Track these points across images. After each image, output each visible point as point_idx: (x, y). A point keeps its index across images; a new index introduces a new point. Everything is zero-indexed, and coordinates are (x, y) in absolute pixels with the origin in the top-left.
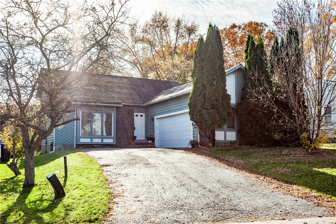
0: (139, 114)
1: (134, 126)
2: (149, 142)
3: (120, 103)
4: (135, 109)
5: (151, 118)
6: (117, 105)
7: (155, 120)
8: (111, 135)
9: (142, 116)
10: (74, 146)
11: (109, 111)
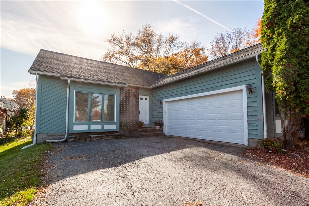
0: (144, 97)
1: (139, 110)
2: (157, 128)
3: (125, 84)
4: (140, 92)
5: (159, 102)
6: (120, 85)
7: (164, 103)
8: (114, 120)
9: (147, 100)
10: (65, 135)
11: (111, 92)
